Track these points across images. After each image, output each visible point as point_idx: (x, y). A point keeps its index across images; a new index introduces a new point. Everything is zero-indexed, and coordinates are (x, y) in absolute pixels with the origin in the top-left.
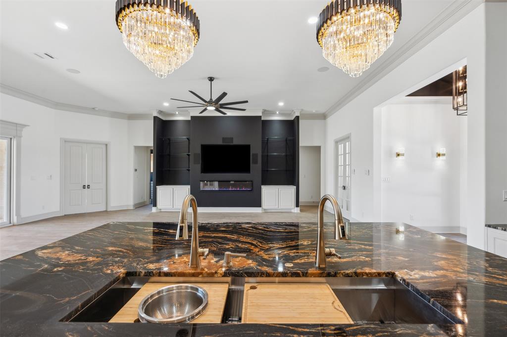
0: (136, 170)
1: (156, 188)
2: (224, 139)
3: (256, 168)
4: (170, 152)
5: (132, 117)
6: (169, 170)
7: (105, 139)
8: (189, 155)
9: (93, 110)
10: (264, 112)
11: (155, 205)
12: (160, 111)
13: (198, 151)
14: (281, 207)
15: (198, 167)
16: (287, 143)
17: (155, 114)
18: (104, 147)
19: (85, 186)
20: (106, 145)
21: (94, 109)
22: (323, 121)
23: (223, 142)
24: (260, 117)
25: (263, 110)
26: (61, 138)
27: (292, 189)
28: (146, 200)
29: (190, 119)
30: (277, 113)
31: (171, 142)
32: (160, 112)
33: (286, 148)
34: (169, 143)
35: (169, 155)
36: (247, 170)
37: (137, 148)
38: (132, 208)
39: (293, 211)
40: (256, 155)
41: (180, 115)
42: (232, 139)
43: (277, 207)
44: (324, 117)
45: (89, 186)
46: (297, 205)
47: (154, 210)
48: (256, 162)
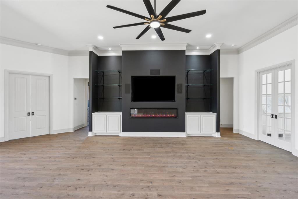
0: (76, 99)
1: (92, 115)
2: (152, 71)
3: (180, 97)
4: (104, 84)
5: (72, 53)
6: (103, 99)
7: (48, 72)
8: (119, 86)
9: (36, 46)
10: (188, 46)
11: (91, 130)
12: (95, 46)
13: (129, 82)
14: (203, 132)
15: (129, 96)
16: (204, 74)
17: (91, 50)
18: (47, 79)
19: (29, 113)
20: (49, 77)
21: (36, 44)
22: (236, 55)
23: (151, 73)
24: (184, 51)
25: (188, 44)
26: (5, 70)
27: (214, 115)
28: (84, 123)
29: (121, 55)
30: (198, 48)
31: (105, 74)
32: (96, 48)
33: (204, 79)
34: (103, 76)
35: (103, 86)
36: (172, 98)
37: (76, 80)
38: (72, 131)
39: (213, 135)
40: (180, 86)
41: (113, 51)
42: (158, 71)
43: (199, 132)
44: (238, 51)
45: (33, 113)
46: (218, 131)
47: (90, 134)
48: (180, 92)
